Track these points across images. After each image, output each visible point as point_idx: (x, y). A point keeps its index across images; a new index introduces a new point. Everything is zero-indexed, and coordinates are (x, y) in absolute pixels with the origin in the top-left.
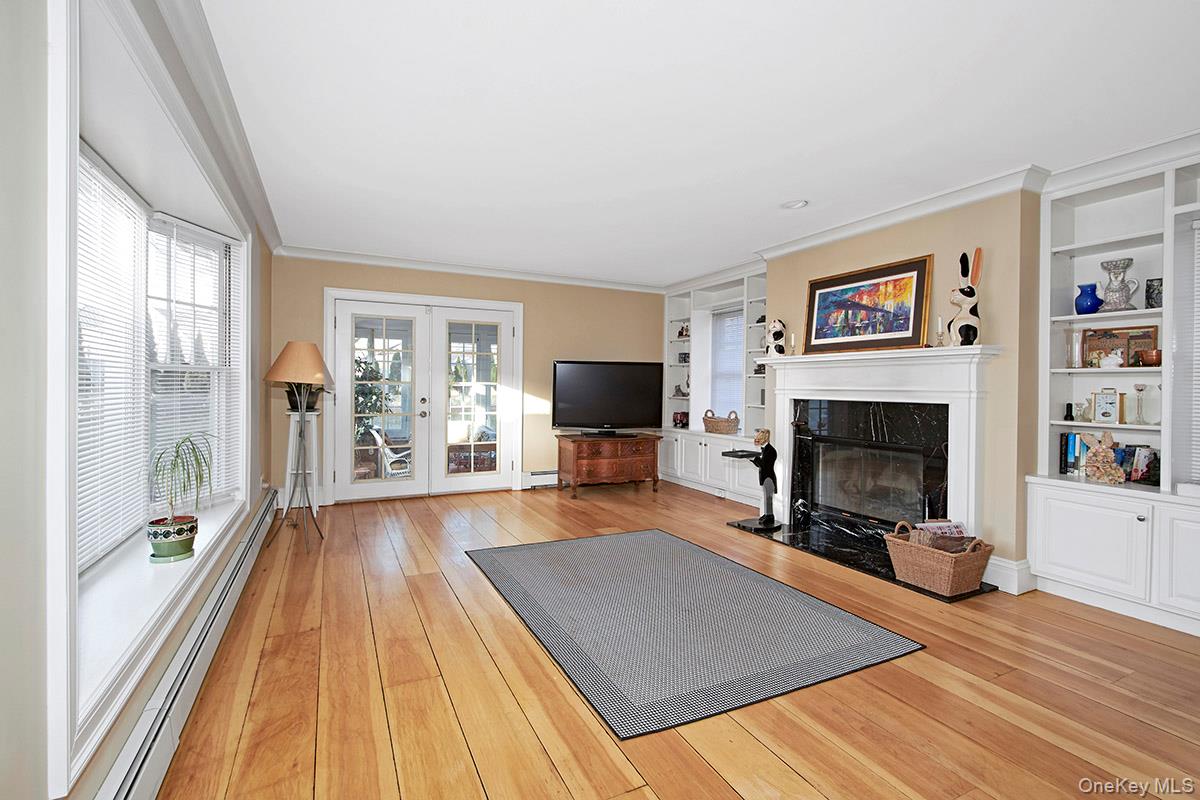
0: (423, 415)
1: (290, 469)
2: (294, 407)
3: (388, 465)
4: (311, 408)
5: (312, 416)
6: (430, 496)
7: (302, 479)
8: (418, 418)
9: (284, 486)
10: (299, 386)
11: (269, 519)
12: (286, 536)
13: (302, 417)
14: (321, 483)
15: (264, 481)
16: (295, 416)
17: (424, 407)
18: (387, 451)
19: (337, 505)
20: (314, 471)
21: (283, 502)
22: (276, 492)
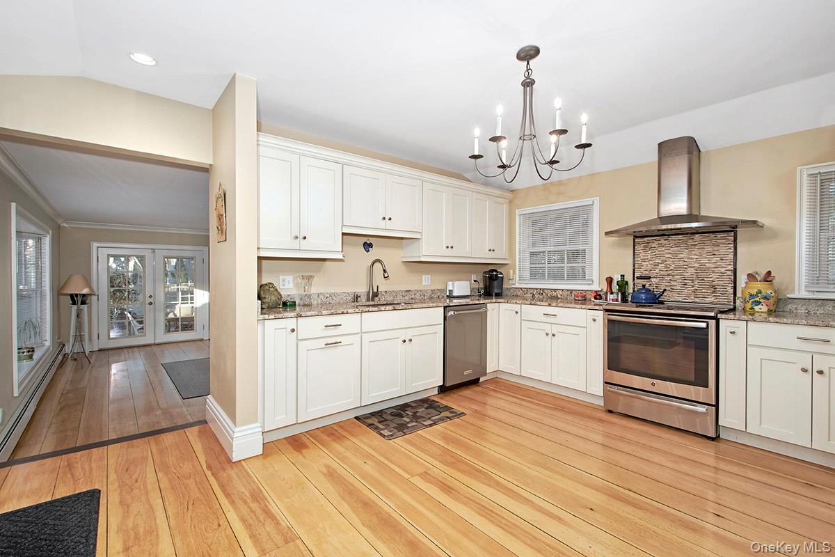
0: (150, 304)
1: (72, 332)
2: (74, 303)
3: (136, 331)
4: (83, 303)
5: (85, 307)
6: (155, 344)
7: (79, 338)
8: (148, 306)
9: (68, 341)
10: (76, 295)
11: (60, 357)
12: (70, 365)
13: (78, 308)
14: (90, 340)
15: (58, 339)
16: (75, 307)
17: (151, 300)
18: (136, 323)
19: (100, 350)
20: (86, 333)
21: (68, 349)
22: (64, 345)
